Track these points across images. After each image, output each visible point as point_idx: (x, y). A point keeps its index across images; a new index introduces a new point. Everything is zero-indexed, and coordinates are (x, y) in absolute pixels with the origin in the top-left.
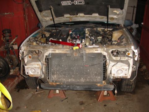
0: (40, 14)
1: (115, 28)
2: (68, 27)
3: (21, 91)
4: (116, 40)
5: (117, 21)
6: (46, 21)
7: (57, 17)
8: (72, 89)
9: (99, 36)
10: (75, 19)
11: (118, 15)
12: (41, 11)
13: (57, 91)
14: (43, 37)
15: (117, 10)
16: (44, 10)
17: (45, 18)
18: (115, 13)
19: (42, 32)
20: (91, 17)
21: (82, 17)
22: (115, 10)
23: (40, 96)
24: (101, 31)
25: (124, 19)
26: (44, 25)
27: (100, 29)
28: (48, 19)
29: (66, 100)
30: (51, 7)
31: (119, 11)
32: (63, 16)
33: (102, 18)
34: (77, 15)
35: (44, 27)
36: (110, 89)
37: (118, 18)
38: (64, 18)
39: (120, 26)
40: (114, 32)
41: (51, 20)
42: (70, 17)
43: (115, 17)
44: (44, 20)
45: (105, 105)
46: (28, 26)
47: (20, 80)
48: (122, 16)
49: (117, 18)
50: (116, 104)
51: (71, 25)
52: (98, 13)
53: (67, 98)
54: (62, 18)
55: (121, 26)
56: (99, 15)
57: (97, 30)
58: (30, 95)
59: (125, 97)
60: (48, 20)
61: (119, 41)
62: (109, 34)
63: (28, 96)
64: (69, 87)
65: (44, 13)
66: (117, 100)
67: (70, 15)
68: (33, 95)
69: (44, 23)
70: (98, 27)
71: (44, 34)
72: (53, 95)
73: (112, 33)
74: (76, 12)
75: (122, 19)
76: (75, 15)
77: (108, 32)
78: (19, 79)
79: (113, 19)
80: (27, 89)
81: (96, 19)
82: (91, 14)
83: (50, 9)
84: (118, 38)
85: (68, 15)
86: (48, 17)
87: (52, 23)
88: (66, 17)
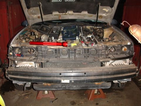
0: (28, 11)
1: (103, 26)
2: (55, 25)
3: (6, 93)
4: (107, 38)
5: (105, 19)
6: (33, 19)
7: (44, 14)
8: (67, 89)
9: (88, 34)
10: (64, 17)
11: (107, 13)
12: (28, 8)
13: (46, 92)
14: (31, 35)
15: (106, 8)
16: (32, 7)
17: (33, 16)
18: (104, 10)
19: (30, 30)
20: (80, 15)
21: (70, 15)
22: (104, 8)
23: (27, 98)
24: (90, 29)
25: (112, 18)
26: (31, 22)
27: (88, 27)
28: (35, 16)
29: (56, 100)
30: (40, 3)
31: (108, 10)
32: (52, 13)
33: (91, 17)
34: (66, 12)
35: (30, 25)
36: (107, 86)
37: (107, 16)
38: (52, 15)
39: (107, 24)
40: (104, 30)
41: (39, 17)
42: (59, 15)
43: (104, 15)
44: (30, 18)
45: (97, 104)
46: (12, 25)
47: (4, 82)
48: (110, 14)
49: (105, 17)
50: (108, 102)
51: (59, 23)
52: (87, 11)
53: (57, 98)
54: (50, 16)
55: (109, 25)
56: (88, 13)
57: (86, 28)
58: (17, 98)
59: (114, 94)
60: (36, 18)
61: (110, 39)
62: (99, 31)
63: (14, 98)
64: (64, 86)
65: (32, 10)
66: (107, 98)
67: (59, 12)
68: (20, 97)
69: (30, 20)
70: (87, 25)
71: (33, 32)
72: (42, 96)
73: (103, 30)
74: (65, 10)
75: (111, 17)
76: (64, 12)
77: (98, 29)
78: (3, 80)
79: (101, 17)
80: (13, 91)
81: (85, 17)
82: (81, 12)
83: (39, 6)
84: (109, 36)
85: (57, 13)
86: (35, 14)
87: (40, 20)
88: (55, 15)
